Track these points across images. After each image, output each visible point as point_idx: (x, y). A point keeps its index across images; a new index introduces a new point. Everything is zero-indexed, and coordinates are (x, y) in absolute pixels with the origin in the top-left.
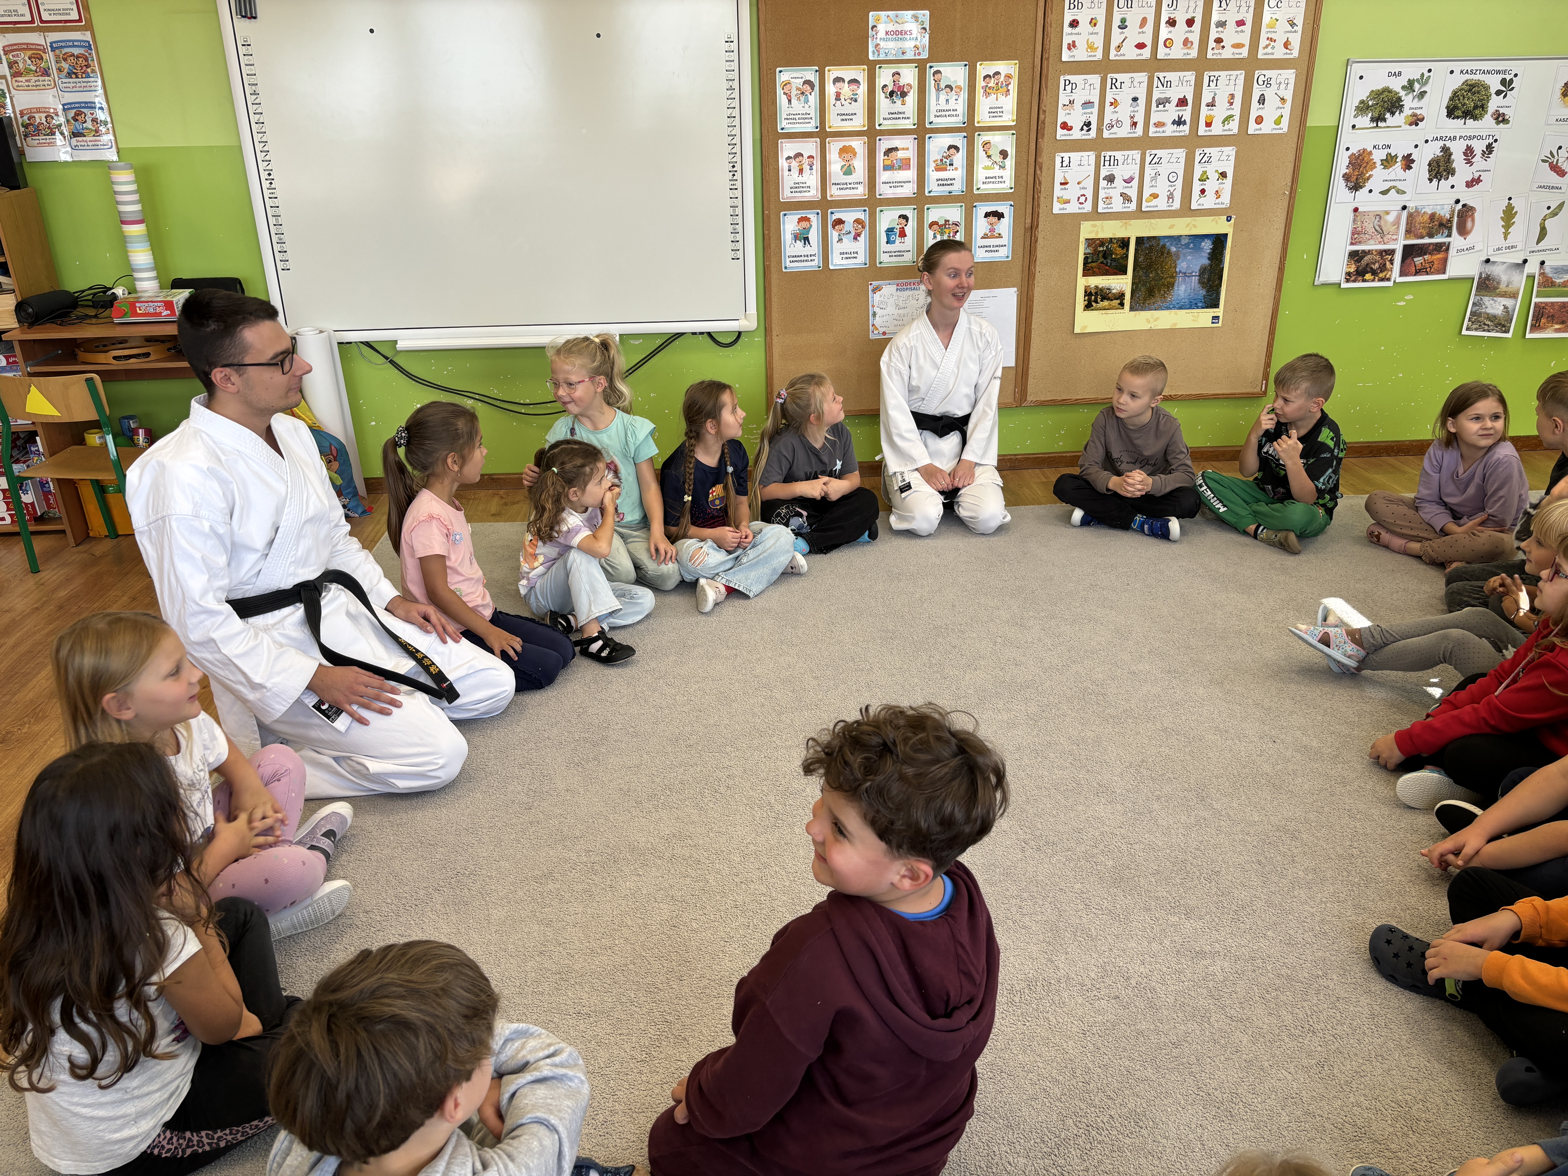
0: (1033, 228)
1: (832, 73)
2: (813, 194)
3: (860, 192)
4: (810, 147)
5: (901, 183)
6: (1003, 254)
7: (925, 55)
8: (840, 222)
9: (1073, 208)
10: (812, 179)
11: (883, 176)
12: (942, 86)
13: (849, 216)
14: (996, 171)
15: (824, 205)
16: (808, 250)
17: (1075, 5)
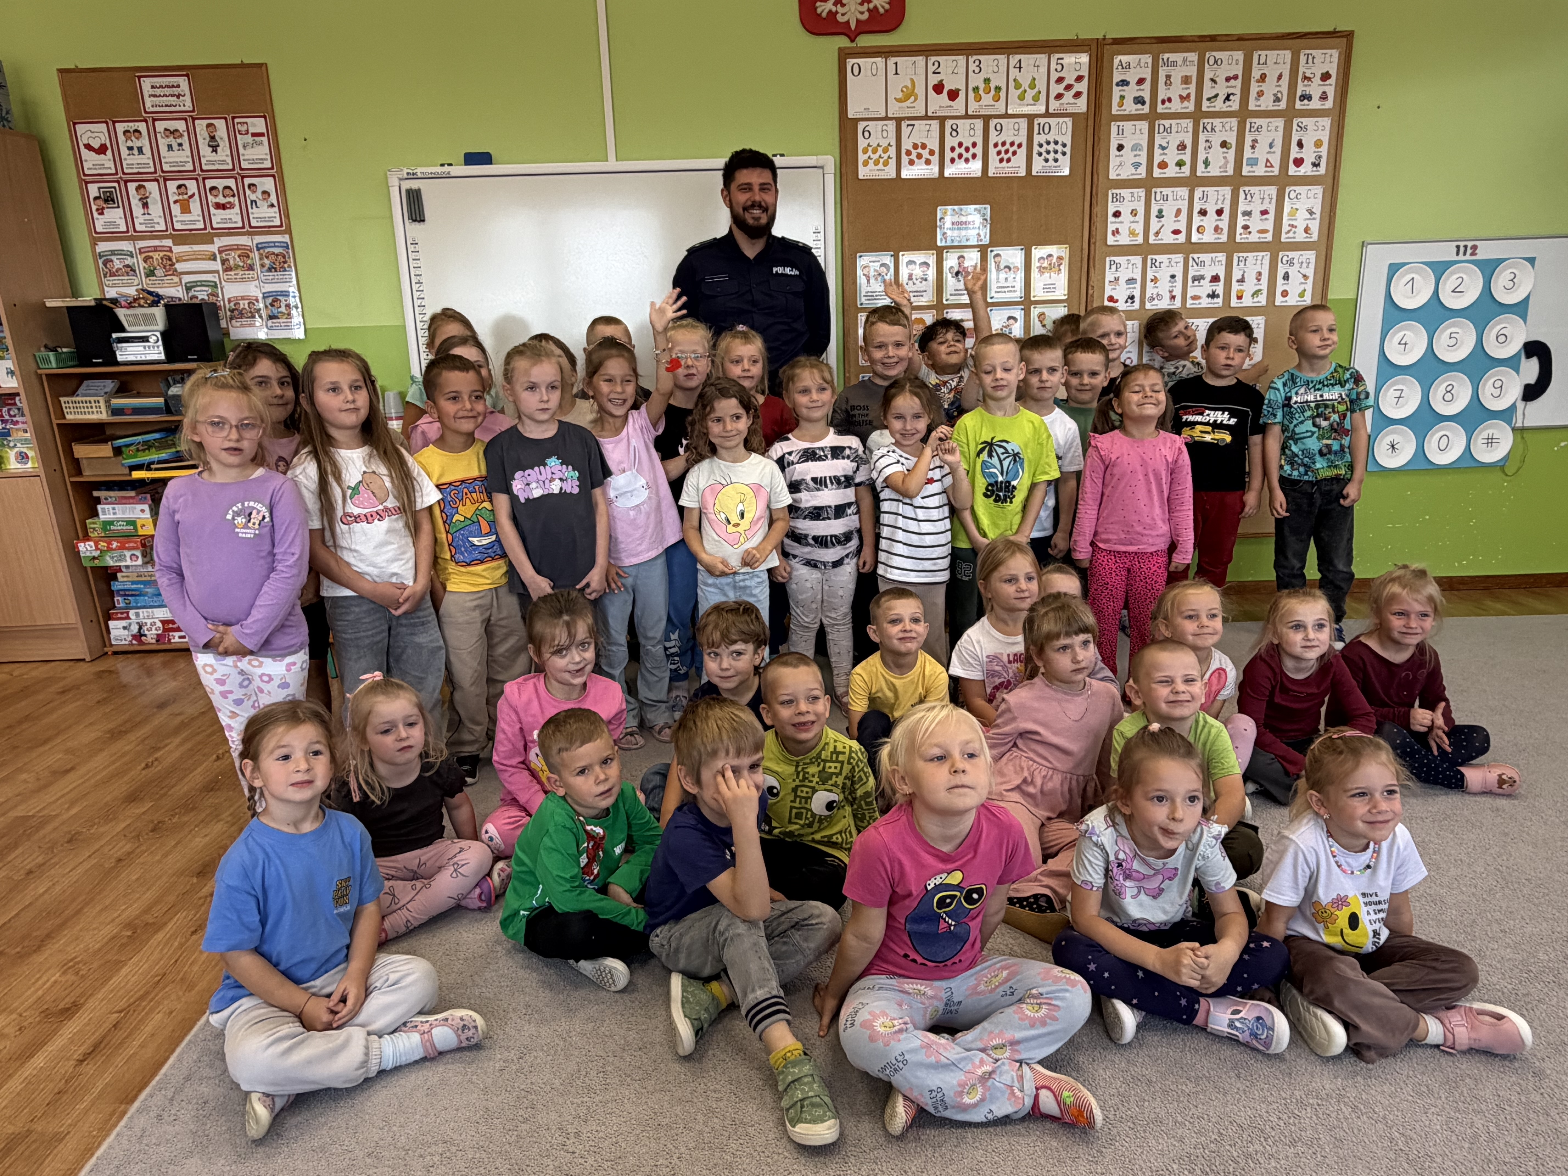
1: (906, 257)
7: (986, 241)
12: (1002, 267)
17: (1118, 199)
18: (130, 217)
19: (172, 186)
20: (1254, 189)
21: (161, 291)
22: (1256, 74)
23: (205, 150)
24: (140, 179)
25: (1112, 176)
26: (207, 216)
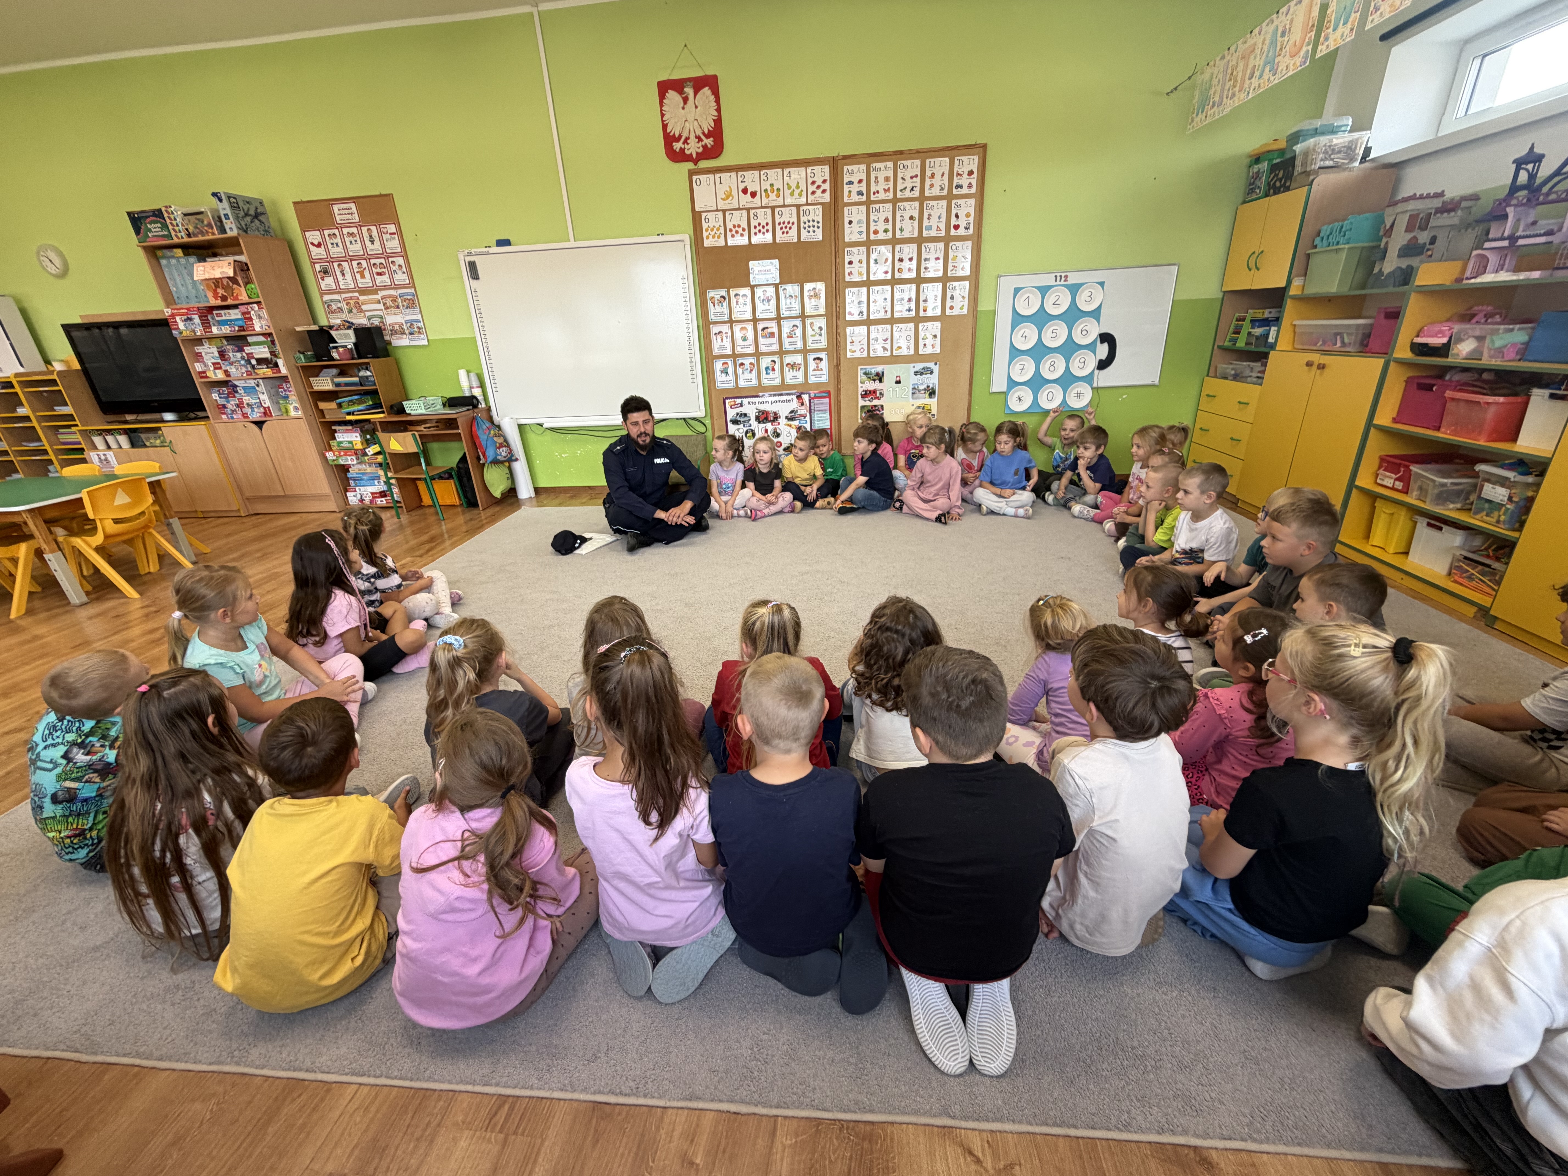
0: (838, 365)
1: (733, 292)
2: (729, 352)
3: (751, 350)
4: (725, 328)
5: (770, 345)
6: (824, 378)
7: (778, 281)
8: (742, 364)
9: (857, 355)
10: (727, 343)
11: (761, 341)
12: (788, 296)
13: (747, 361)
14: (817, 338)
15: (734, 356)
16: (728, 378)
17: (851, 253)
18: (337, 281)
19: (355, 263)
20: (930, 245)
21: (354, 321)
22: (928, 173)
23: (368, 243)
24: (339, 260)
25: (847, 240)
26: (373, 280)
